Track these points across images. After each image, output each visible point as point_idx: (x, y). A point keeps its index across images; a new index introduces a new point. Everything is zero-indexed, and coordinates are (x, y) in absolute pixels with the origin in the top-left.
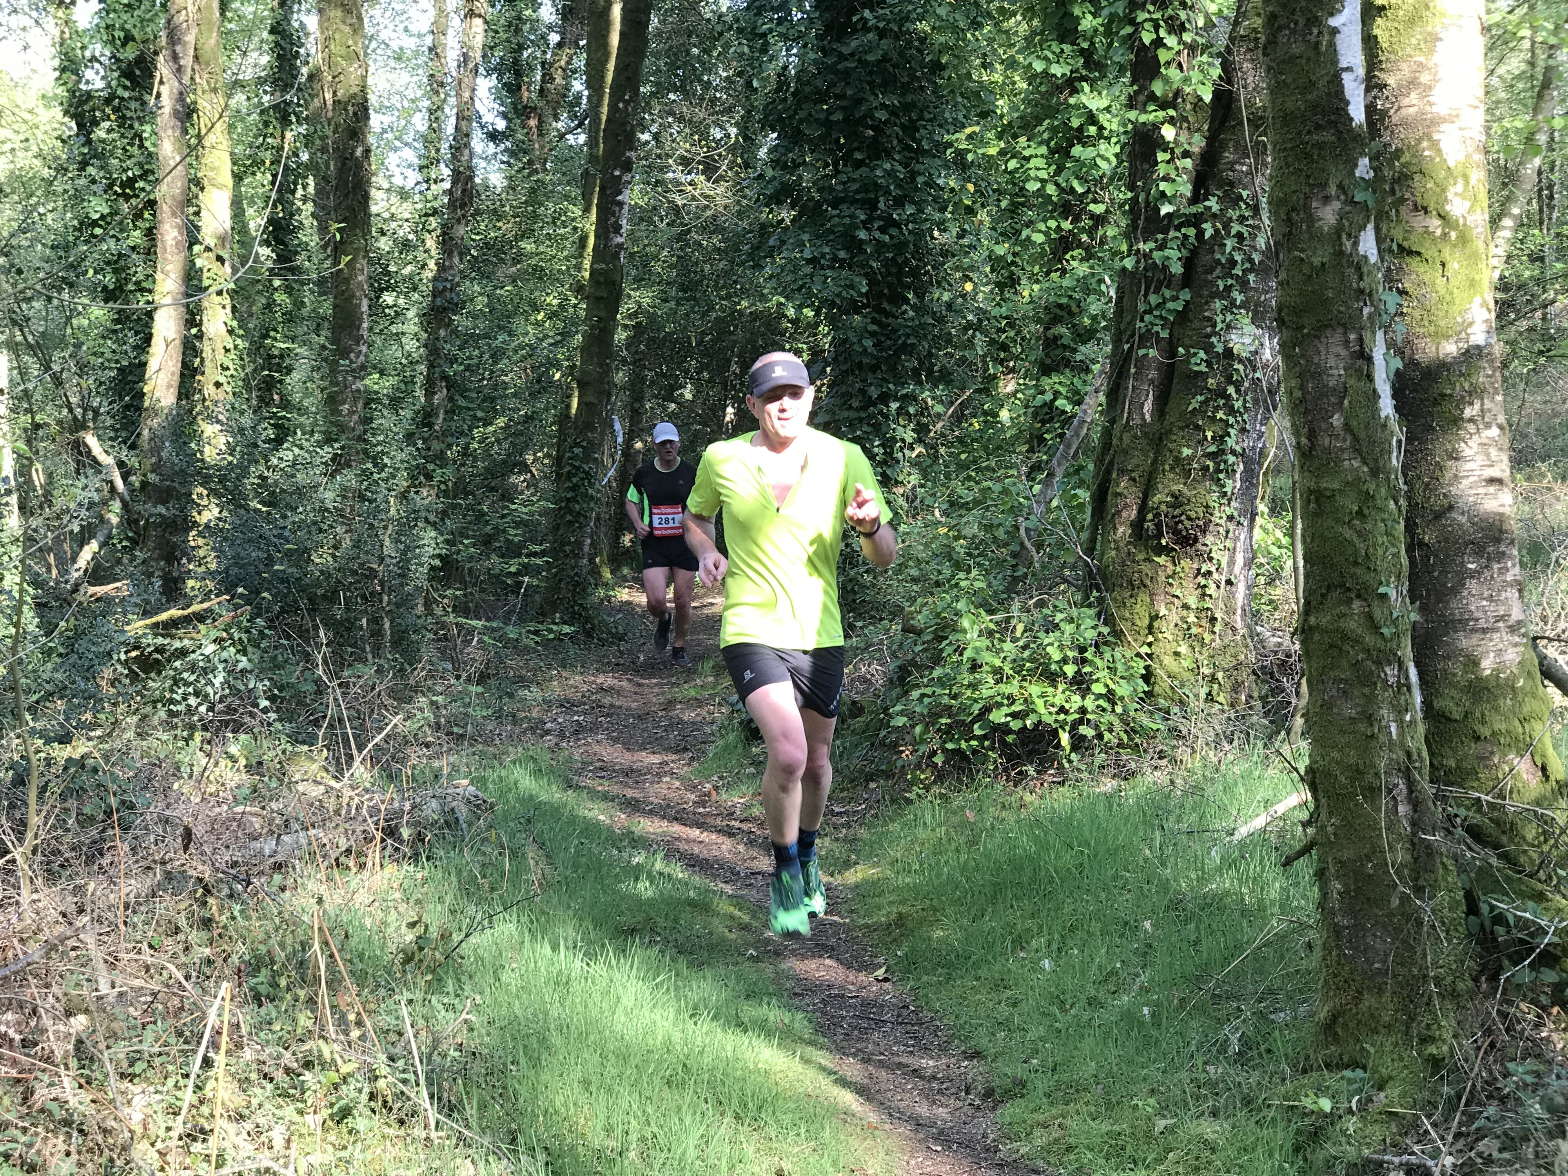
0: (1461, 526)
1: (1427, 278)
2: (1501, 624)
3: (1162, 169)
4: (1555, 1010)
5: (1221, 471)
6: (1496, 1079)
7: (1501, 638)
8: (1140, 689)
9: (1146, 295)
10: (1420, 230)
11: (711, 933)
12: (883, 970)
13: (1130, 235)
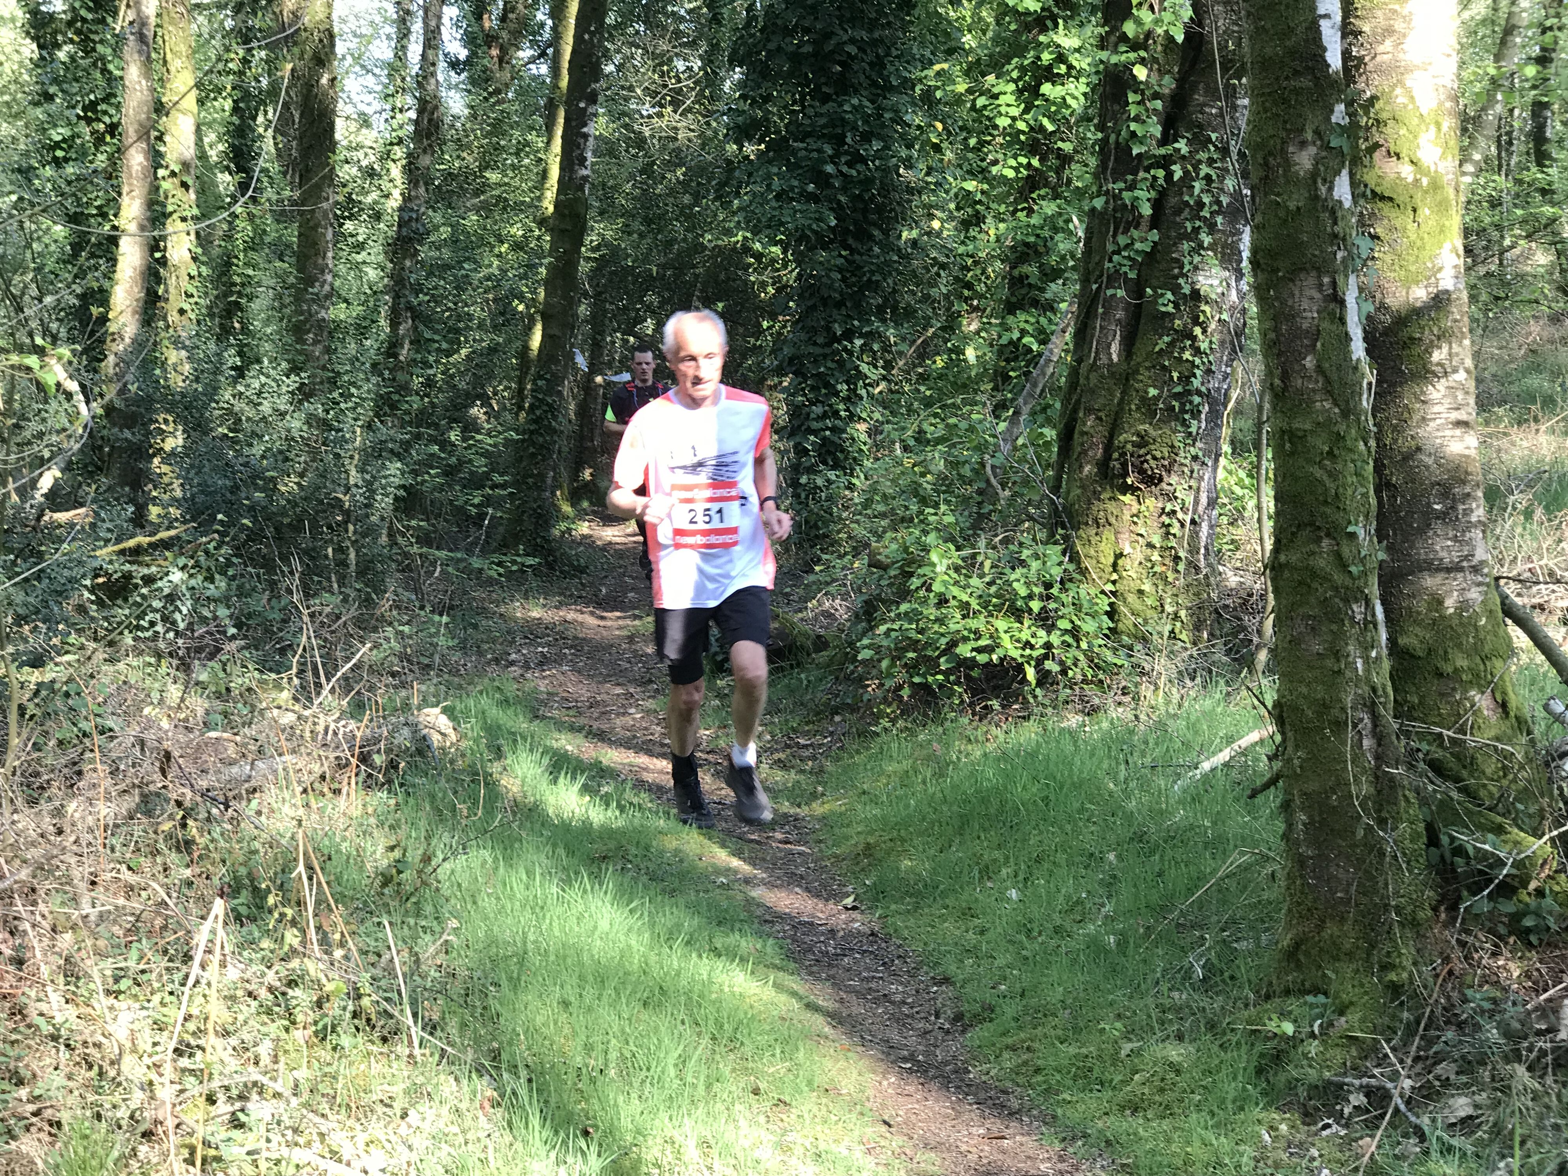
0: (1427, 467)
1: (1398, 223)
2: (1465, 564)
3: (1133, 110)
4: (1511, 940)
5: (1186, 412)
6: (1453, 1006)
7: (1465, 578)
8: (1105, 626)
9: (1115, 236)
10: (1393, 176)
11: (681, 861)
12: (851, 899)
13: (1099, 174)
